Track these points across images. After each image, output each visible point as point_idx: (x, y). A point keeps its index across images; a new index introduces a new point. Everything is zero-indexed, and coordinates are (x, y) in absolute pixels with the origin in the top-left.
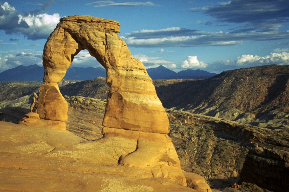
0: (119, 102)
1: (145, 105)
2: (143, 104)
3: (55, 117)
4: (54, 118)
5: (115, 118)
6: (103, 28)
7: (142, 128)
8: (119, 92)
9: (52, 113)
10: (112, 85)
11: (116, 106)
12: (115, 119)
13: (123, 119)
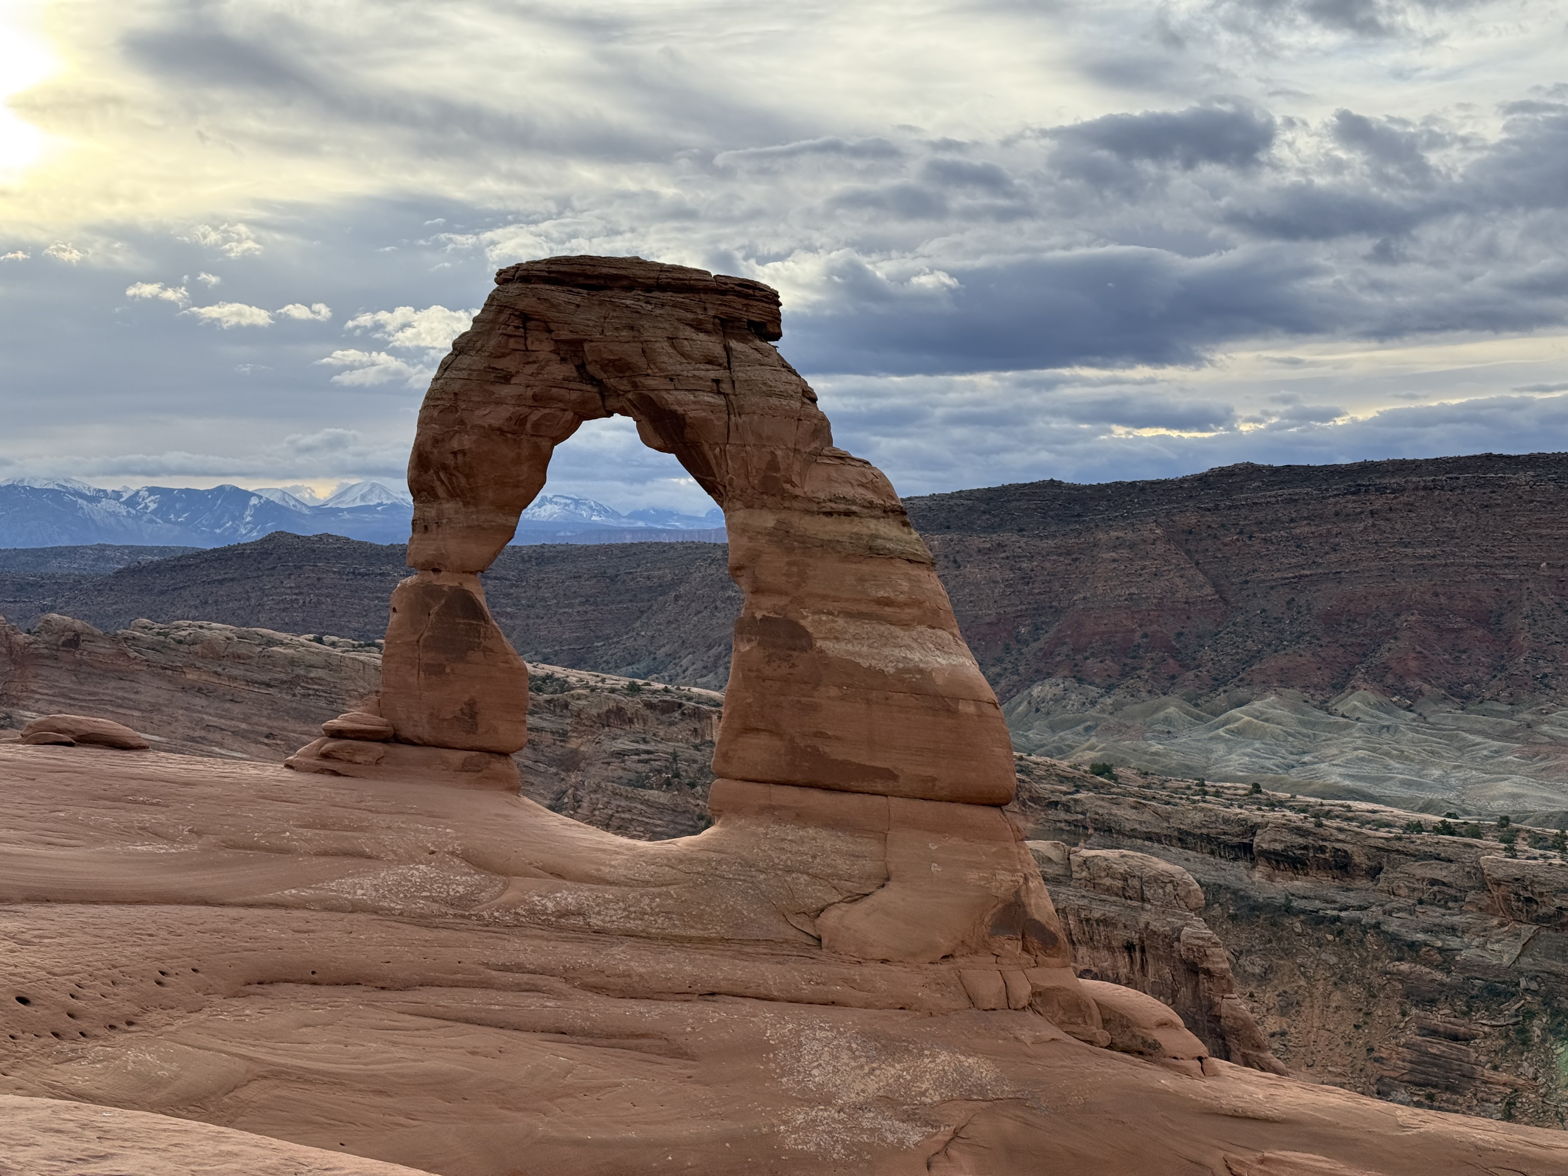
0: (796, 661)
1: (918, 676)
2: (907, 671)
3: (474, 733)
4: (468, 740)
5: (778, 735)
6: (715, 317)
7: (901, 781)
8: (792, 615)
9: (458, 713)
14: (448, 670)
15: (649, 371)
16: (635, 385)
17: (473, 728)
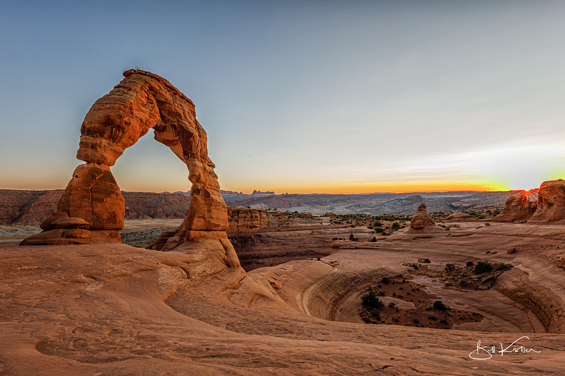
0: (206, 200)
3: (116, 223)
4: (114, 226)
5: (204, 218)
7: (220, 227)
8: (206, 189)
9: (110, 217)
10: (200, 180)
11: (204, 204)
12: (202, 220)
13: (210, 219)
14: (105, 200)
15: (183, 119)
16: (178, 121)
17: (115, 222)
